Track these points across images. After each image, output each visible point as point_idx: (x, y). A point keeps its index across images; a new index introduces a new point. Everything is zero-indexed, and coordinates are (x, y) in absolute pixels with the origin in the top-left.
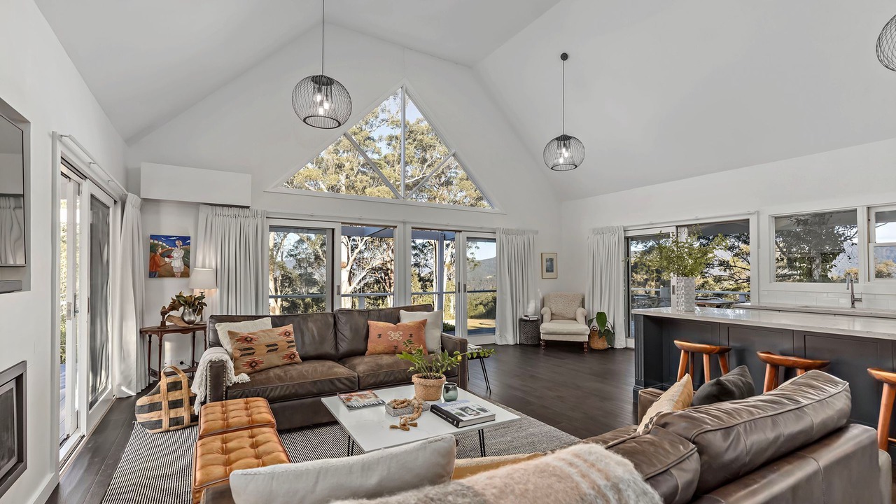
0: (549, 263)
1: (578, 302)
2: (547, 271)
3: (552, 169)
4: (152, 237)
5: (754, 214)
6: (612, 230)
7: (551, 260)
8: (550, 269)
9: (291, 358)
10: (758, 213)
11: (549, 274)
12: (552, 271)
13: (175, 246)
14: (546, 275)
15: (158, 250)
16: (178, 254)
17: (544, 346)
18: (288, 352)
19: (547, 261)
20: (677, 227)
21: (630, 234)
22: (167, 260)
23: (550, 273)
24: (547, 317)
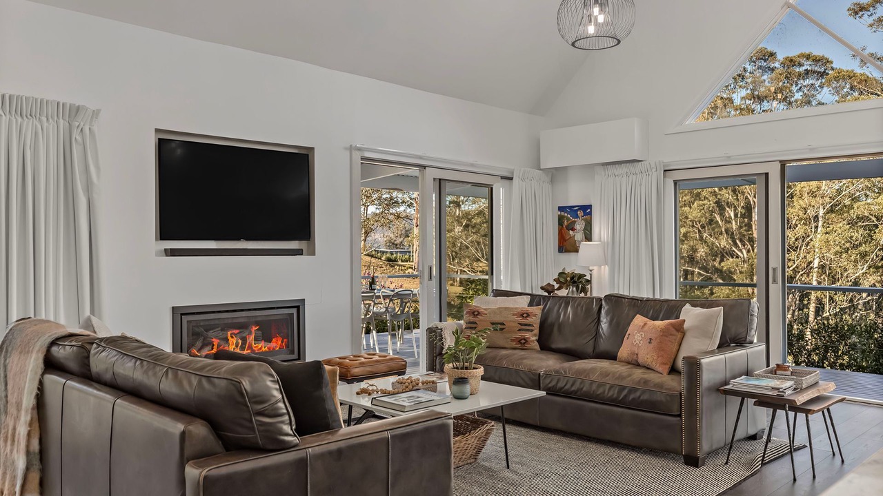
4: (561, 209)
9: (521, 343)
13: (578, 217)
15: (564, 223)
16: (580, 225)
18: (519, 335)
22: (571, 232)
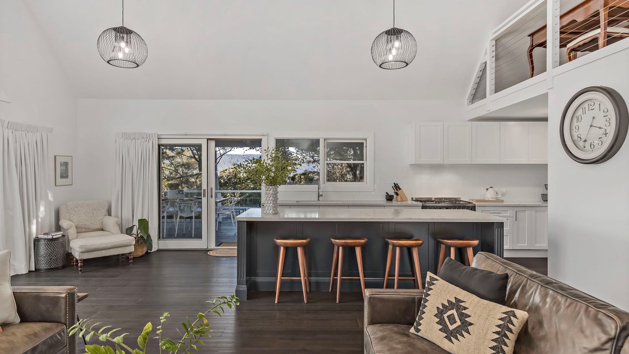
0: (64, 168)
1: (104, 211)
2: (62, 177)
3: (108, 62)
5: (265, 135)
6: (147, 137)
7: (66, 164)
8: (64, 175)
10: (267, 135)
11: (64, 181)
12: (67, 177)
14: (60, 181)
17: (81, 267)
19: (61, 165)
20: (208, 139)
21: (163, 142)
23: (64, 179)
24: (72, 232)
